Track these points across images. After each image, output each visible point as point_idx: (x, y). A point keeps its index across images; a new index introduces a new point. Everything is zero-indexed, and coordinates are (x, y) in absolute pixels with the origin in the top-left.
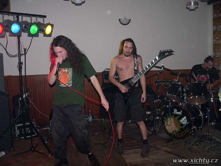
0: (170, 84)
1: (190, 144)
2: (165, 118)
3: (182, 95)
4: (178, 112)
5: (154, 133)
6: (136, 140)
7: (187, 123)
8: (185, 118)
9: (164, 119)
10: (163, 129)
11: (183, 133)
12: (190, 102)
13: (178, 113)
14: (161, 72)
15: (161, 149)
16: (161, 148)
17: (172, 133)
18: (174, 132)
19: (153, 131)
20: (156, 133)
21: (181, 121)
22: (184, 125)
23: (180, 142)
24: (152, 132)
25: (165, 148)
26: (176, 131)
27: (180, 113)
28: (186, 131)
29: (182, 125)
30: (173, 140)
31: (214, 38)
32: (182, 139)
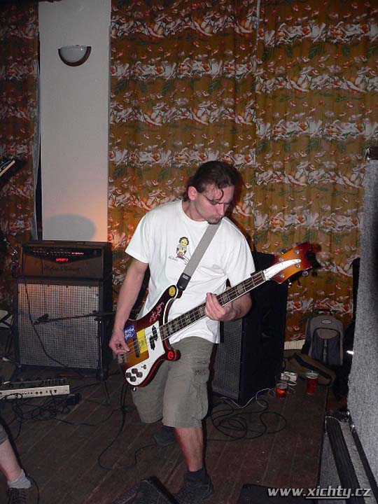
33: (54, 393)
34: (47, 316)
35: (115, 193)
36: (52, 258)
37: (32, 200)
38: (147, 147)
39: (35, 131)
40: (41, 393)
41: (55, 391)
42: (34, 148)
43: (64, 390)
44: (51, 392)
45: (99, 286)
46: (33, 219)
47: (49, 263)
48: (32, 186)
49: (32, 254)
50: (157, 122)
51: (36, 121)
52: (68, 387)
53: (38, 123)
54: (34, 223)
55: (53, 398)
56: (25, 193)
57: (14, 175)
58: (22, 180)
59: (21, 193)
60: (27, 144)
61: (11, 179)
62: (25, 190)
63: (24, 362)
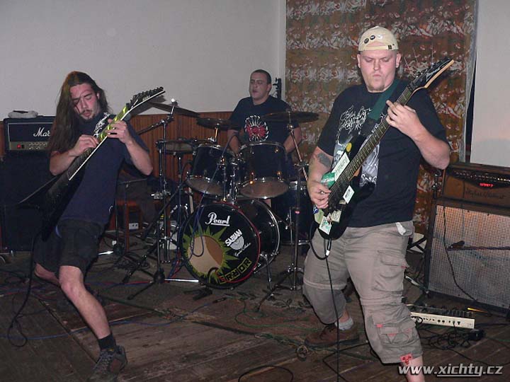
0: (195, 148)
1: (253, 297)
2: (185, 236)
3: (228, 176)
4: (219, 221)
5: (159, 278)
6: (116, 301)
7: (246, 247)
8: (239, 233)
9: (185, 241)
10: (183, 267)
11: (234, 271)
12: (249, 193)
13: (220, 223)
14: (171, 120)
15: (187, 317)
16: (187, 315)
17: (206, 273)
18: (214, 271)
19: (157, 273)
20: (163, 277)
21: (229, 242)
22: (238, 251)
23: (229, 295)
24: (155, 277)
25: (196, 315)
26: (216, 269)
27: (226, 223)
28: (242, 266)
29: (231, 252)
30: (211, 293)
31: (289, 37)
32: (234, 288)
33: (456, 325)
34: (462, 243)
36: (476, 183)
37: (462, 120)
39: (471, 47)
40: (443, 321)
41: (459, 323)
42: (468, 64)
43: (468, 323)
44: (454, 322)
46: (463, 140)
47: (472, 187)
48: (464, 105)
49: (454, 175)
51: (473, 36)
52: (473, 321)
53: (475, 37)
54: (462, 144)
55: (455, 330)
56: (456, 112)
57: (446, 91)
58: (454, 99)
59: (452, 112)
60: (462, 60)
61: (442, 97)
62: (456, 109)
63: (431, 288)
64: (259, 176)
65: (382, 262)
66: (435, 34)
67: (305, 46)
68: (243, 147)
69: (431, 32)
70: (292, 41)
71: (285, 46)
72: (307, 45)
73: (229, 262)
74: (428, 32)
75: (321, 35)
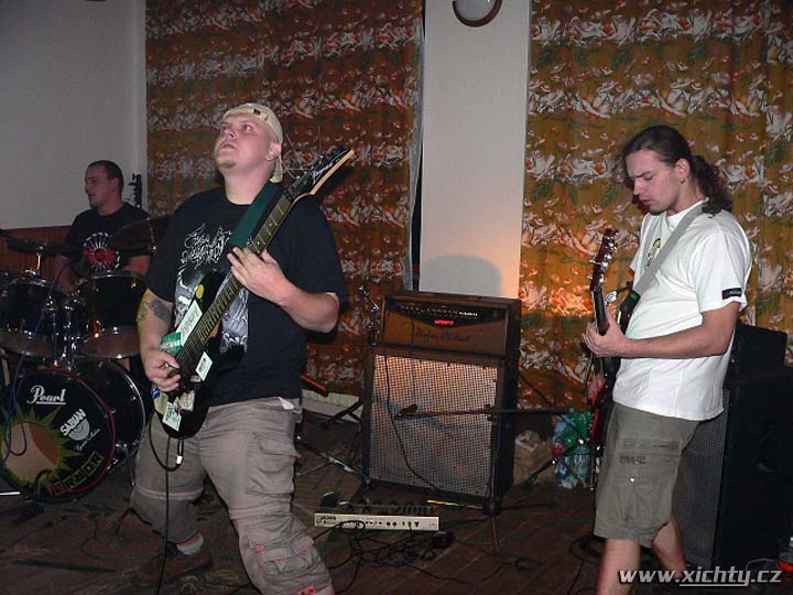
0: (6, 286)
1: (110, 511)
3: (60, 327)
4: (50, 398)
7: (92, 435)
8: (81, 414)
11: (76, 473)
12: (93, 352)
13: (51, 400)
15: (3, 555)
16: (3, 551)
17: (33, 480)
18: (44, 476)
21: (66, 429)
22: (80, 442)
23: (70, 511)
25: (16, 549)
26: (49, 471)
27: (60, 399)
28: (88, 465)
29: (71, 444)
30: (41, 510)
31: (151, 113)
32: (79, 499)
33: (414, 527)
34: (414, 407)
35: (532, 224)
36: (429, 320)
37: (406, 229)
38: (586, 151)
39: (415, 125)
40: (395, 524)
41: (417, 524)
42: (412, 150)
43: (430, 523)
44: (410, 524)
45: (499, 366)
46: (408, 258)
47: (423, 326)
48: (408, 209)
49: (398, 310)
50: (603, 113)
51: (417, 110)
52: (436, 520)
53: (420, 111)
54: (407, 264)
55: (412, 535)
56: (396, 219)
57: (381, 190)
58: (393, 200)
59: (391, 219)
60: (402, 144)
61: (377, 198)
62: (396, 214)
63: (374, 475)
64: (108, 325)
65: (261, 448)
66: (363, 106)
67: (175, 125)
68: (81, 281)
69: (357, 104)
70: (156, 119)
71: (145, 127)
72: (178, 125)
73: (68, 461)
74: (353, 105)
75: (199, 109)
